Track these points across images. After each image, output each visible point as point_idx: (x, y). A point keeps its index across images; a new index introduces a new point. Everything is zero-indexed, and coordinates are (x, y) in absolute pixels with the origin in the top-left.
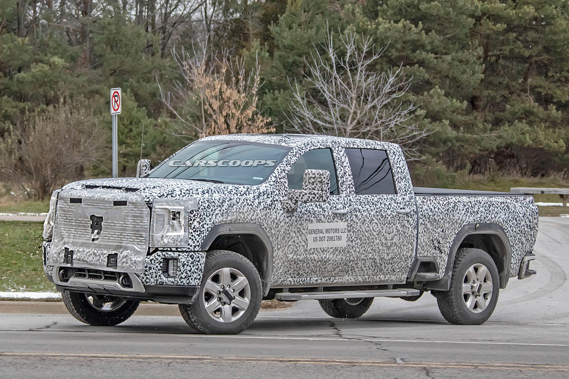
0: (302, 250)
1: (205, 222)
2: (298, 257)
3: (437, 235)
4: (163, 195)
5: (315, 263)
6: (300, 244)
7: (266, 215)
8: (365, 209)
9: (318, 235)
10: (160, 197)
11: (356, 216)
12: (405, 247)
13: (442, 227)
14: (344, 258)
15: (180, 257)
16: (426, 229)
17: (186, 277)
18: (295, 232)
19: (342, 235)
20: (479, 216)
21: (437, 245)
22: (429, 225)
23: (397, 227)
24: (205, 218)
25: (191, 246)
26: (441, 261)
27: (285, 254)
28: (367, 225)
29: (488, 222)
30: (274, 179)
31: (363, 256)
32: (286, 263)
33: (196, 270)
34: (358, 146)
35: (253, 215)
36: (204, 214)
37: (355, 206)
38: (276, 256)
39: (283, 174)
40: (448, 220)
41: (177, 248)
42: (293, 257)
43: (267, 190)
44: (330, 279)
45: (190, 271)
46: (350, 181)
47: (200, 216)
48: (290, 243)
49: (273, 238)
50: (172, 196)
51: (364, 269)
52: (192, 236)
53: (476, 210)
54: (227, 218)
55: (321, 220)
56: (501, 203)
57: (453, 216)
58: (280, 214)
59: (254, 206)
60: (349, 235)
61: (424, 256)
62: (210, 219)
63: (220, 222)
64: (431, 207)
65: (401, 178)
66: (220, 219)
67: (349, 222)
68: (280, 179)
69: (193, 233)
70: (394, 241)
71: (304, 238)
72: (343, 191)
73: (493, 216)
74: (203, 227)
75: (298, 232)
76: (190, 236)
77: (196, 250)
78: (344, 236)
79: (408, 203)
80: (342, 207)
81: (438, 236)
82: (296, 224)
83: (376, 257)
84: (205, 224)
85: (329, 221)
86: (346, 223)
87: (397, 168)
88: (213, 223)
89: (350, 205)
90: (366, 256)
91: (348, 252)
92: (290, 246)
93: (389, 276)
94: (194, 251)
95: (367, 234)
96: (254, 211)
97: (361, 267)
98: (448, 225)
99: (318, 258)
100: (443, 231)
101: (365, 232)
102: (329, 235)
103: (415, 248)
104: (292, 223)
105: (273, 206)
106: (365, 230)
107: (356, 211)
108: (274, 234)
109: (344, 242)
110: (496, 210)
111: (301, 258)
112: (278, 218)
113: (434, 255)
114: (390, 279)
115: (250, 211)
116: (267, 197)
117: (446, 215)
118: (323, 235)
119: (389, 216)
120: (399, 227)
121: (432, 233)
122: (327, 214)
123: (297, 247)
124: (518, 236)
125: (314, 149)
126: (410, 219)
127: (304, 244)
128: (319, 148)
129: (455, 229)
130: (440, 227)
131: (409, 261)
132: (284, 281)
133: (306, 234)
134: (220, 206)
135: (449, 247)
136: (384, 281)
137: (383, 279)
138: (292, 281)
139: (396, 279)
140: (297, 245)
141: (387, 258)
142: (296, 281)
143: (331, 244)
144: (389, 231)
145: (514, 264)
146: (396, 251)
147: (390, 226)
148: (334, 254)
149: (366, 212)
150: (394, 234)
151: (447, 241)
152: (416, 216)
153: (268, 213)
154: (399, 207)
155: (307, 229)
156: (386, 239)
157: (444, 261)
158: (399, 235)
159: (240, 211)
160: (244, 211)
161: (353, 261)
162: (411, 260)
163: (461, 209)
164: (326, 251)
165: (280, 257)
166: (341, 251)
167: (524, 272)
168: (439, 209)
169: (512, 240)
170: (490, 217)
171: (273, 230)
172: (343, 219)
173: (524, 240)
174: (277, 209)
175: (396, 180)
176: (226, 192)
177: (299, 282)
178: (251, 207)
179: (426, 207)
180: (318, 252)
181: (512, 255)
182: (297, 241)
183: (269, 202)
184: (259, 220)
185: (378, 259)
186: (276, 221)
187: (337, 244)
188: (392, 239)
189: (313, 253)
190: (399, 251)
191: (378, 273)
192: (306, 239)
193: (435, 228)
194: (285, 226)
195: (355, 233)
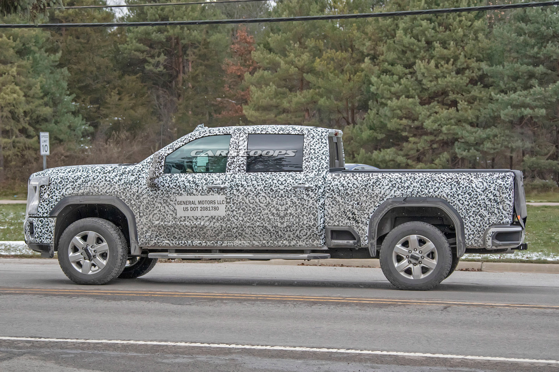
0: (171, 218)
1: (54, 194)
2: (166, 223)
3: (350, 207)
5: (189, 229)
6: (167, 213)
7: (124, 189)
8: (250, 184)
9: (189, 206)
11: (238, 190)
12: (305, 218)
13: (357, 200)
14: (224, 225)
16: (334, 202)
17: (38, 237)
19: (219, 206)
20: (410, 190)
21: (351, 215)
22: (339, 199)
23: (292, 199)
24: (54, 191)
25: (40, 213)
26: (360, 230)
27: (150, 221)
28: (251, 198)
29: (424, 196)
31: (248, 224)
32: (153, 229)
33: (46, 232)
34: (267, 131)
35: (109, 189)
36: (54, 188)
37: (238, 182)
38: (139, 222)
40: (365, 194)
42: (159, 224)
43: (134, 169)
44: (217, 243)
45: (41, 232)
46: (242, 161)
47: (51, 189)
48: (155, 212)
49: (133, 207)
51: (256, 235)
52: (42, 205)
53: (406, 184)
54: (79, 191)
55: (192, 193)
56: (447, 179)
57: (373, 191)
58: (142, 189)
59: (113, 182)
60: (228, 206)
61: (334, 226)
62: (60, 192)
63: (70, 194)
64: (344, 182)
65: (312, 158)
66: (70, 191)
67: (228, 195)
69: (43, 203)
70: (289, 211)
71: (171, 208)
72: (230, 170)
73: (431, 191)
74: (52, 198)
75: (164, 203)
76: (40, 205)
77: (44, 215)
78: (222, 208)
79: (310, 179)
80: (221, 183)
81: (353, 208)
82: (162, 196)
83: (266, 225)
85: (203, 194)
86: (224, 196)
87: (311, 149)
88: (62, 195)
89: (233, 181)
90: (253, 224)
91: (229, 220)
92: (155, 214)
93: (295, 242)
94: (43, 217)
95: (251, 205)
96: (111, 186)
97: (251, 233)
98: (365, 199)
99: (191, 225)
100: (358, 204)
101: (249, 204)
102: (202, 206)
103: (319, 218)
104: (157, 196)
105: (136, 182)
106: (249, 202)
107: (238, 186)
108: (135, 204)
109: (222, 212)
110: (437, 185)
111: (170, 224)
112: (139, 192)
113: (349, 224)
114: (298, 245)
115: (107, 186)
116: (132, 175)
117: (363, 190)
118: (196, 206)
119: (282, 190)
120: (295, 199)
121: (343, 205)
122: (201, 188)
123: (164, 215)
124: (474, 209)
125: (209, 136)
126: (310, 193)
127: (172, 213)
128: (216, 135)
129: (375, 202)
130: (354, 200)
131: (315, 229)
132: (158, 243)
133: (174, 205)
134: (73, 182)
135: (368, 218)
136: (290, 246)
137: (288, 245)
138: (170, 243)
139: (307, 245)
140: (163, 214)
141: (282, 226)
142: (176, 244)
143: (205, 213)
144: (282, 203)
145: (469, 235)
146: (293, 220)
147: (283, 199)
148: (211, 222)
149: (251, 187)
150: (288, 205)
151: (365, 212)
152: (321, 190)
153: (128, 187)
154: (296, 182)
155: (176, 200)
156: (278, 210)
157: (363, 230)
158: (295, 206)
159: (95, 185)
160: (100, 186)
161: (237, 228)
162: (317, 228)
163: (385, 185)
164: (200, 219)
165: (143, 223)
166: (219, 219)
167: (489, 243)
168: (354, 184)
169: (463, 213)
170: (427, 191)
171: (132, 202)
172: (220, 193)
173: (485, 213)
174: (141, 184)
175: (305, 160)
176: (90, 171)
177: (179, 244)
178: (109, 182)
179: (336, 183)
180: (190, 219)
181: (465, 226)
182: (164, 210)
183: (133, 178)
184: (116, 193)
185: (269, 227)
186: (137, 194)
187: (213, 213)
188: (286, 210)
189: (184, 220)
190: (297, 220)
191: (278, 239)
192: (175, 209)
193: (348, 201)
194: (149, 198)
195: (235, 204)
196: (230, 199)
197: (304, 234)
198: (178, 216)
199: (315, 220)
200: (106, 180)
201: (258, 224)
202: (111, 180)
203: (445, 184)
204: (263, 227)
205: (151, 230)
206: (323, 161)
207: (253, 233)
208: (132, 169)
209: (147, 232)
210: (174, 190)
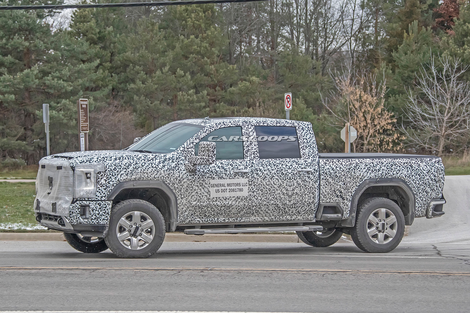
0: (205, 199)
1: (110, 180)
2: (201, 203)
3: (339, 187)
4: (84, 161)
5: (219, 208)
6: (203, 195)
7: (169, 174)
8: (266, 169)
9: (220, 188)
10: (81, 163)
11: (257, 174)
12: (307, 196)
13: (344, 181)
14: (247, 204)
15: (90, 205)
16: (327, 183)
17: (95, 218)
18: (198, 186)
19: (243, 187)
20: (380, 172)
21: (339, 194)
22: (330, 180)
23: (297, 181)
24: (111, 177)
25: (99, 197)
26: (344, 205)
27: (189, 202)
28: (267, 180)
29: (390, 177)
30: (182, 149)
31: (265, 203)
32: (191, 208)
33: (103, 214)
34: (268, 124)
35: (157, 174)
36: (110, 174)
37: (256, 167)
38: (180, 203)
39: (192, 145)
40: (349, 176)
41: (88, 198)
42: (196, 204)
43: (173, 156)
44: (237, 219)
45: (98, 214)
46: (255, 149)
47: (107, 176)
48: (193, 194)
49: (176, 190)
50: (90, 162)
51: (269, 211)
52: (99, 189)
53: (378, 168)
54: (131, 176)
55: (222, 177)
56: (404, 163)
57: (354, 173)
58: (183, 174)
59: (158, 168)
60: (250, 188)
61: (327, 202)
62: (115, 178)
63: (125, 180)
64: (333, 167)
65: (306, 146)
66: (124, 177)
67: (250, 178)
68: (187, 149)
69: (100, 188)
70: (296, 191)
71: (206, 190)
72: (247, 156)
73: (395, 173)
74: (109, 183)
75: (201, 186)
76: (98, 190)
77: (102, 199)
78: (246, 189)
79: (309, 164)
80: (244, 168)
81: (340, 188)
82: (198, 180)
83: (278, 203)
84: (111, 181)
85: (231, 178)
86: (247, 179)
87: (304, 139)
88: (118, 180)
89: (252, 166)
90: (268, 202)
91: (250, 200)
92: (193, 196)
93: (295, 217)
94: (101, 200)
95: (268, 187)
96: (158, 172)
97: (265, 210)
98: (349, 180)
99: (221, 204)
100: (344, 184)
101: (266, 186)
102: (230, 188)
103: (317, 196)
104: (195, 180)
105: (177, 168)
106: (266, 184)
107: (257, 171)
108: (177, 187)
109: (245, 193)
110: (398, 168)
111: (205, 204)
112: (181, 176)
113: (337, 201)
114: (297, 219)
115: (154, 172)
116: (172, 162)
117: (348, 173)
118: (225, 188)
119: (290, 173)
120: (300, 181)
121: (333, 186)
122: (229, 173)
123: (200, 197)
124: (422, 187)
125: (224, 127)
126: (311, 176)
127: (206, 194)
128: (230, 126)
129: (356, 183)
130: (341, 181)
131: (313, 206)
132: (192, 220)
133: (208, 187)
134: (125, 168)
135: (351, 195)
136: (291, 220)
137: (290, 219)
138: (200, 220)
139: (303, 218)
140: (200, 195)
141: (290, 204)
142: (205, 221)
143: (233, 194)
144: (290, 185)
145: (419, 207)
146: (298, 198)
147: (291, 181)
148: (236, 201)
149: (267, 171)
150: (295, 186)
151: (349, 191)
152: (317, 173)
153: (172, 173)
154: (300, 167)
155: (210, 183)
156: (287, 190)
157: (347, 205)
158: (300, 187)
159: (144, 171)
160: (148, 172)
161: (256, 206)
162: (314, 205)
163: (362, 168)
164: (228, 199)
165: (184, 204)
166: (243, 199)
167: (430, 213)
168: (341, 168)
169: (415, 190)
170: (392, 173)
171: (176, 185)
172: (244, 176)
173: (429, 190)
174: (181, 170)
175: (301, 148)
176: (135, 159)
177: (207, 221)
178: (155, 169)
179: (328, 167)
180: (220, 200)
181: (416, 201)
182: (200, 192)
183: (173, 165)
184: (162, 178)
185: (280, 205)
186: (179, 178)
187: (239, 194)
188: (293, 190)
189: (216, 201)
190: (301, 198)
191: (284, 215)
192: (209, 191)
193: (337, 182)
194: (188, 182)
195: (256, 186)
196: (251, 182)
197: (304, 209)
198: (211, 197)
199: (313, 198)
200: (153, 167)
201: (272, 202)
202: (157, 167)
203: (403, 167)
204: (275, 205)
205: (188, 209)
206: (314, 149)
207: (267, 210)
208: (171, 157)
209: (186, 211)
210: (208, 175)
